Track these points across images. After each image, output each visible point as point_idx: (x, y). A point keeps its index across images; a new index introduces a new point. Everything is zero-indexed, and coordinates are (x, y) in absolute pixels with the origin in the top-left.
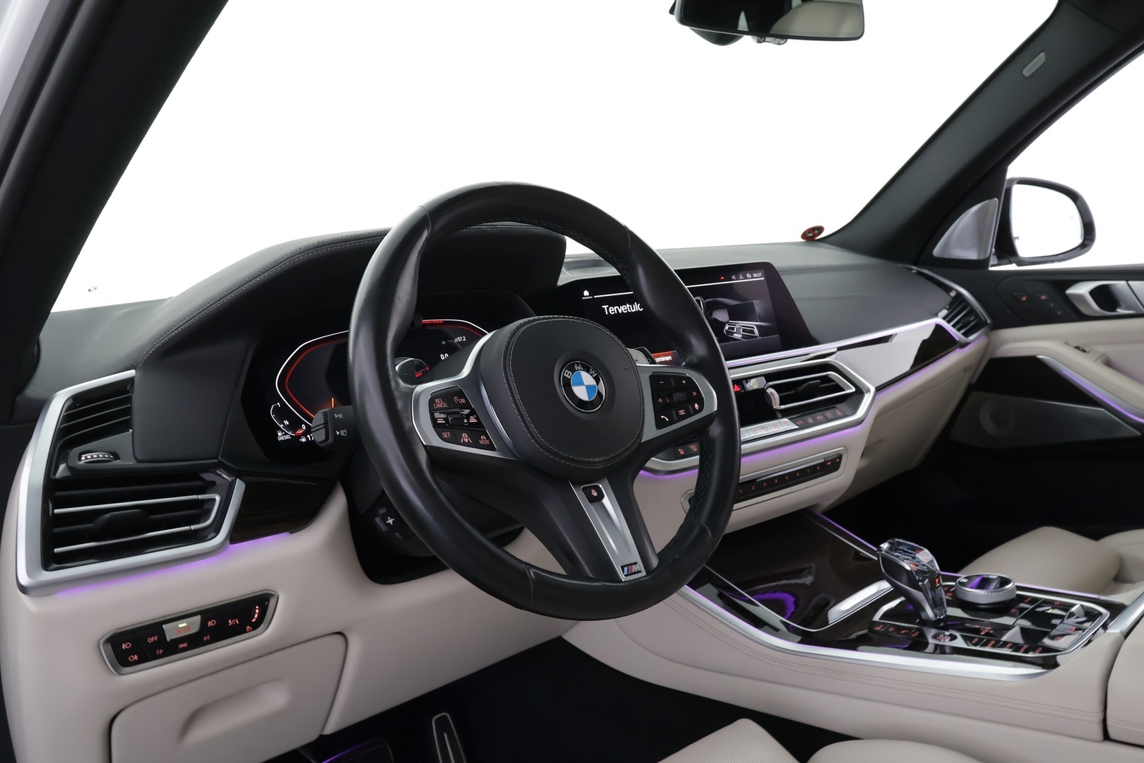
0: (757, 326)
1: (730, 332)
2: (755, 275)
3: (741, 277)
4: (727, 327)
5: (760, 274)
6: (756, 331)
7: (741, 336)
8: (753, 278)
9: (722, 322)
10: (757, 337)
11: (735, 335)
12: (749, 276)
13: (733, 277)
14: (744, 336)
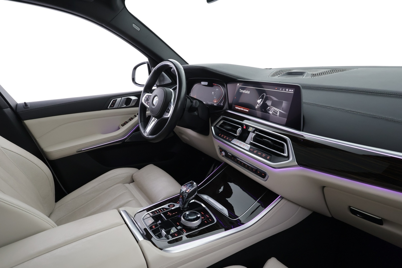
0: (280, 112)
1: (269, 110)
2: (290, 90)
3: (284, 90)
4: (268, 108)
5: (292, 91)
6: (278, 113)
7: (272, 113)
8: (288, 91)
9: (268, 105)
10: (277, 116)
11: (270, 112)
12: (287, 90)
13: (281, 89)
14: (273, 114)
